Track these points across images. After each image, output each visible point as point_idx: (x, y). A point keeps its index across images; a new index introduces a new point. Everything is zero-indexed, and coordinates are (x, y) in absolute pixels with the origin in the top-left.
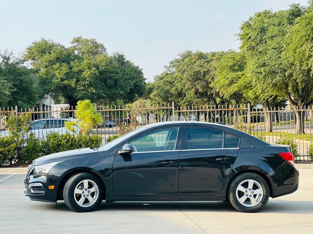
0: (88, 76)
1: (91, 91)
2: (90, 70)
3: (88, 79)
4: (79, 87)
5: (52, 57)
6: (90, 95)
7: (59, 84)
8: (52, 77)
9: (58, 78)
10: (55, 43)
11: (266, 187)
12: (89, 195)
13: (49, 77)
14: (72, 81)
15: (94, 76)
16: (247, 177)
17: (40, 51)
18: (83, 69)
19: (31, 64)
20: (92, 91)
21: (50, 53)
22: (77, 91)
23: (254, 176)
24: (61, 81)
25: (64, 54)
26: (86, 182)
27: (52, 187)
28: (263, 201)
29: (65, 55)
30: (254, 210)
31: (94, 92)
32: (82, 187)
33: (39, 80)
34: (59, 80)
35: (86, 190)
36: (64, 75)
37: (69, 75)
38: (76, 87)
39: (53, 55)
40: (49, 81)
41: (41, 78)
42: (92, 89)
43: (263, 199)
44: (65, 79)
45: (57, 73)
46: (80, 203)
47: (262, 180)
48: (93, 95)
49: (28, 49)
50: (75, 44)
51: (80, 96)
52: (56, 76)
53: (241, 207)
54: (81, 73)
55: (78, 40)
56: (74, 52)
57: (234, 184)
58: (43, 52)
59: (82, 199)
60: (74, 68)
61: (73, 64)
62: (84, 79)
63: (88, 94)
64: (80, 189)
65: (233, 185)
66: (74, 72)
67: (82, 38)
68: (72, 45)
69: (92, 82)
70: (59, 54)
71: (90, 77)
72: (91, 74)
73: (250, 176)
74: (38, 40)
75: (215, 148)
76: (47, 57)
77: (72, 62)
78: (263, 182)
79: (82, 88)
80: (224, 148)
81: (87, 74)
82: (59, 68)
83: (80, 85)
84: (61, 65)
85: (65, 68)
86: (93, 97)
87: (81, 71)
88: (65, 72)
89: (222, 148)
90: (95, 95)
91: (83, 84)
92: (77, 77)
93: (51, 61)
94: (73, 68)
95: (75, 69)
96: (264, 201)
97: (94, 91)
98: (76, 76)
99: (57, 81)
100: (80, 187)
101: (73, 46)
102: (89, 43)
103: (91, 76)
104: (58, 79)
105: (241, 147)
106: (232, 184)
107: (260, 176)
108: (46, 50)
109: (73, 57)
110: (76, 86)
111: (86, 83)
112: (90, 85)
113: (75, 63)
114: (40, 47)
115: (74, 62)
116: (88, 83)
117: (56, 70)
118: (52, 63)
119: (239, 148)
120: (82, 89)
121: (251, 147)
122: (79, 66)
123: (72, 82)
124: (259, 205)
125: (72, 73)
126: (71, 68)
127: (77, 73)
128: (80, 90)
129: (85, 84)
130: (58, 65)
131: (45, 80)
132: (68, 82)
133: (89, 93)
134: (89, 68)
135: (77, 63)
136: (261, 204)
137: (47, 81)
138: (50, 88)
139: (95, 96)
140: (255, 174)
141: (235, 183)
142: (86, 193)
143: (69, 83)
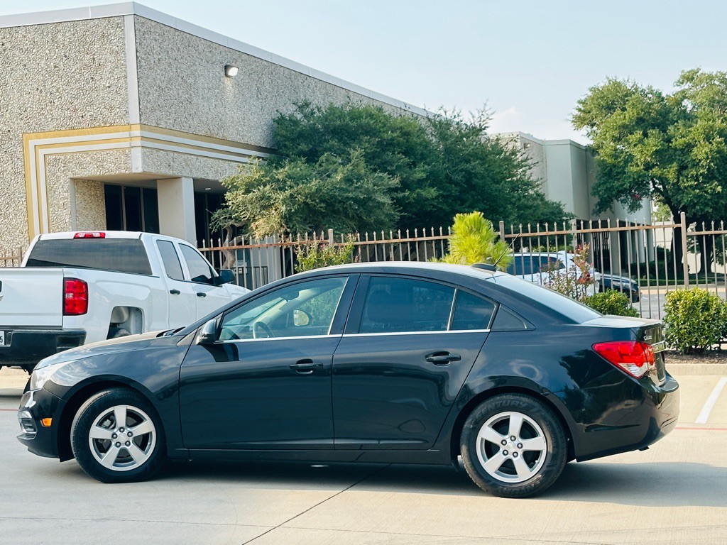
0: (705, 156)
1: (711, 188)
2: (710, 143)
3: (704, 163)
4: (685, 180)
5: (627, 118)
6: (709, 197)
7: (640, 177)
8: (626, 162)
9: (639, 163)
10: (639, 85)
11: (553, 433)
12: (131, 442)
13: (620, 162)
14: (670, 168)
15: (718, 155)
16: (503, 405)
17: (603, 107)
18: (696, 141)
19: (589, 135)
20: (714, 189)
21: (624, 110)
22: (681, 189)
23: (521, 403)
24: (645, 170)
25: (656, 110)
26: (120, 412)
27: (48, 422)
28: (544, 469)
29: (659, 113)
30: (520, 491)
31: (719, 192)
32: (112, 424)
33: (599, 169)
34: (642, 167)
35: (122, 429)
36: (651, 156)
37: (663, 156)
38: (678, 182)
39: (630, 114)
40: (620, 170)
41: (602, 164)
42: (714, 185)
43: (546, 464)
44: (654, 166)
45: (636, 152)
46: (107, 460)
47: (544, 413)
48: (718, 198)
49: (580, 102)
50: (686, 86)
51: (685, 201)
52: (634, 160)
53: (489, 481)
54: (691, 151)
55: (689, 77)
56: (679, 104)
57: (471, 423)
58: (610, 108)
59: (113, 452)
60: (676, 140)
61: (672, 131)
62: (696, 164)
63: (706, 197)
64: (107, 428)
65: (468, 425)
66: (676, 149)
67: (700, 72)
68: (678, 89)
69: (713, 170)
70: (642, 110)
71: (708, 158)
72: (711, 151)
73: (512, 404)
74: (602, 83)
75: (429, 330)
76: (617, 118)
77: (671, 128)
78: (545, 419)
79: (690, 183)
80: (450, 330)
81: (702, 152)
82: (641, 141)
83: (687, 177)
84: (645, 135)
85: (654, 142)
86: (717, 203)
87: (689, 147)
88: (654, 149)
89: (446, 330)
90: (722, 198)
91: (692, 175)
92: (681, 158)
93: (624, 126)
94: (673, 140)
95: (678, 142)
96: (550, 469)
97: (719, 189)
98: (678, 157)
99: (635, 169)
100: (107, 423)
101: (680, 90)
102: (717, 83)
103: (710, 157)
104: (638, 166)
105: (496, 327)
106: (466, 423)
107: (536, 404)
108: (615, 104)
109: (676, 116)
110: (678, 178)
111: (701, 171)
112: (710, 177)
113: (678, 129)
114: (603, 97)
115: (676, 126)
116: (704, 172)
117: (635, 145)
118: (627, 129)
119: (489, 331)
120: (691, 186)
121: (519, 327)
122: (687, 136)
123: (669, 172)
124: (535, 478)
125: (671, 151)
126: (669, 141)
127: (681, 149)
128: (686, 188)
129: (697, 174)
130: (638, 134)
131: (611, 169)
132: (660, 172)
133: (706, 192)
134: (708, 138)
135: (682, 128)
136: (540, 476)
137: (615, 171)
138: (622, 185)
139: (721, 201)
140: (524, 399)
141: (472, 420)
142: (122, 437)
143: (662, 174)
